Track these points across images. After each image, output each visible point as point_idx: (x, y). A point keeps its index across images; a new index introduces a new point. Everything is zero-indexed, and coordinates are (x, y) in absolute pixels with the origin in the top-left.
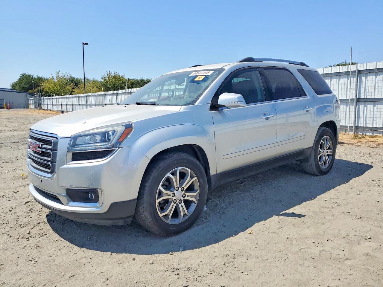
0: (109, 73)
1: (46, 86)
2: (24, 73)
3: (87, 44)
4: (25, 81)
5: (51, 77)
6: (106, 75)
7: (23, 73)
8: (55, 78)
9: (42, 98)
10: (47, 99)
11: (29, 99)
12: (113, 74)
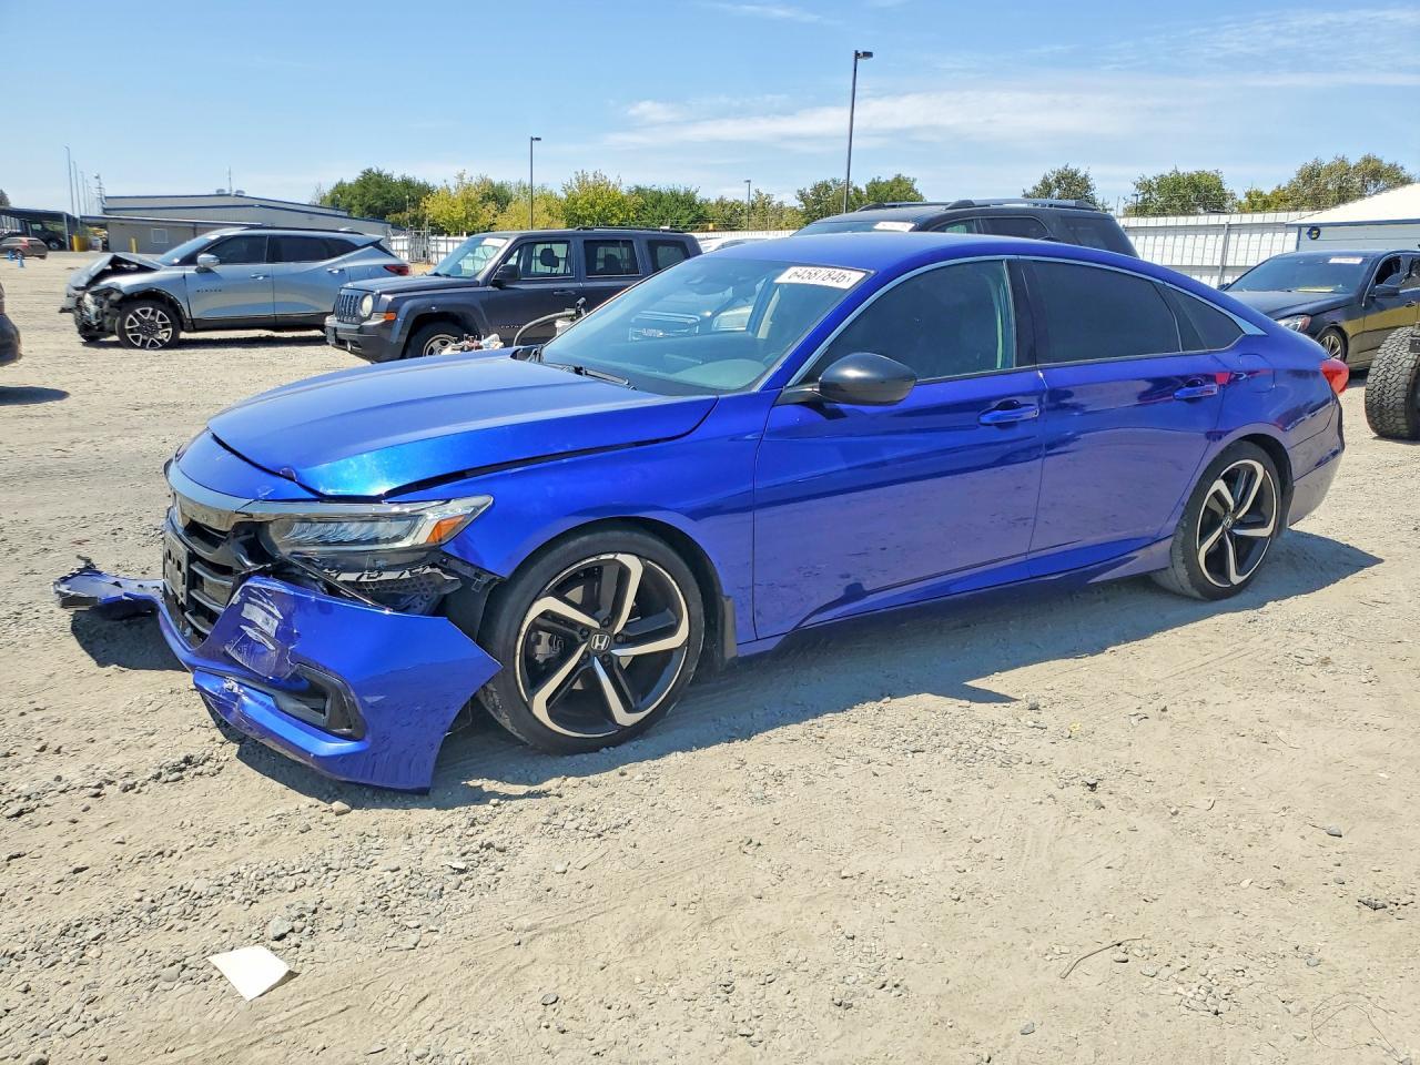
0: (580, 174)
1: (432, 208)
2: (368, 167)
3: (538, 139)
4: (374, 190)
5: (444, 185)
6: (575, 181)
7: (365, 167)
8: (453, 191)
9: (434, 238)
10: (447, 241)
11: (393, 238)
12: (591, 179)
